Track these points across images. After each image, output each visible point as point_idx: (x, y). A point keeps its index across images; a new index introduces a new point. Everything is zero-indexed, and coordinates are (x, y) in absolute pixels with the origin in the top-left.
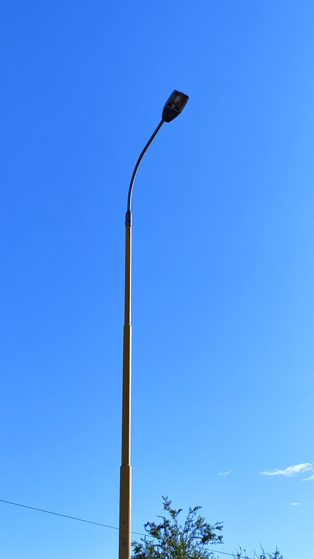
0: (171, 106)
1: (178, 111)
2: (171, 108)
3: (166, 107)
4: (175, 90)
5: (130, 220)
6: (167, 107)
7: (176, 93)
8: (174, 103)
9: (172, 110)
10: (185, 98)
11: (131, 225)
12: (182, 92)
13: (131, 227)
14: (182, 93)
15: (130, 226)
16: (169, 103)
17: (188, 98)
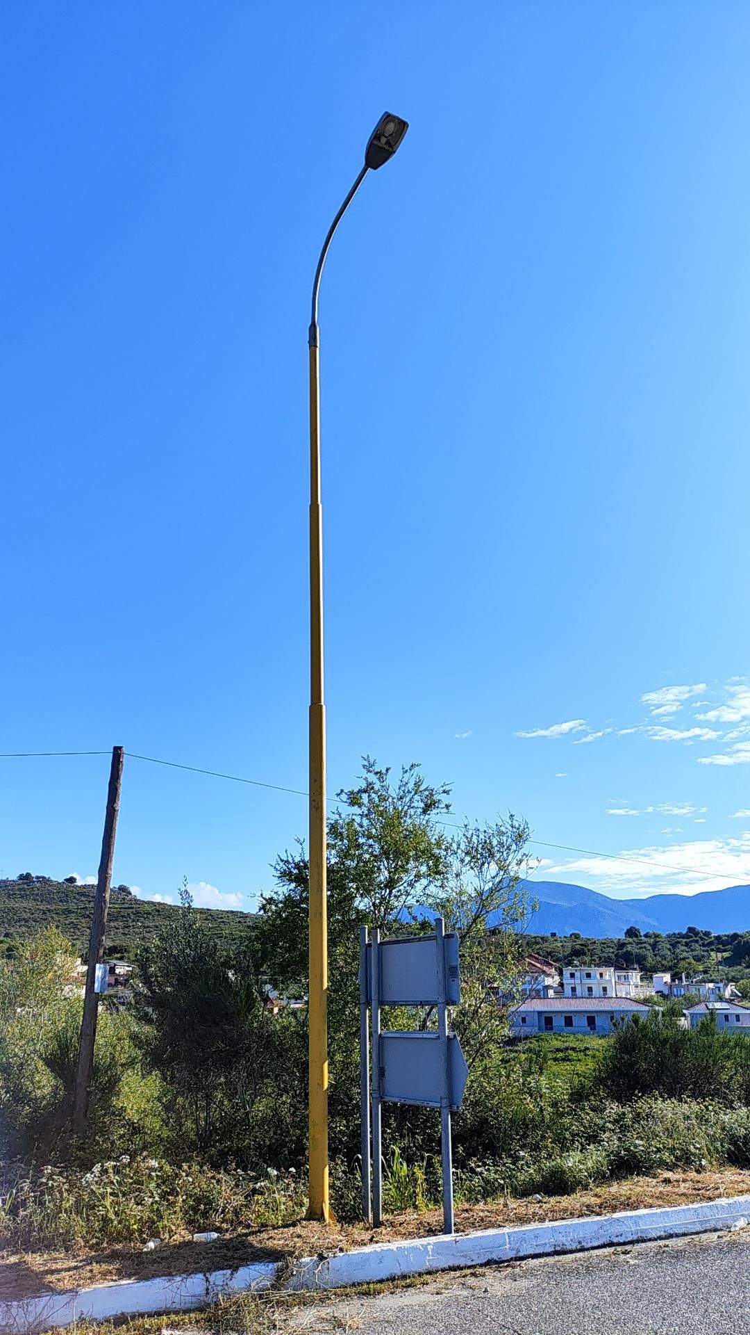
0: (380, 141)
1: (391, 149)
2: (380, 145)
3: (371, 143)
4: (386, 112)
5: (315, 338)
6: (374, 142)
7: (388, 118)
8: (384, 135)
9: (382, 148)
10: (402, 126)
11: (318, 345)
12: (396, 115)
13: (318, 349)
14: (398, 117)
15: (316, 347)
16: (377, 136)
17: (407, 127)
